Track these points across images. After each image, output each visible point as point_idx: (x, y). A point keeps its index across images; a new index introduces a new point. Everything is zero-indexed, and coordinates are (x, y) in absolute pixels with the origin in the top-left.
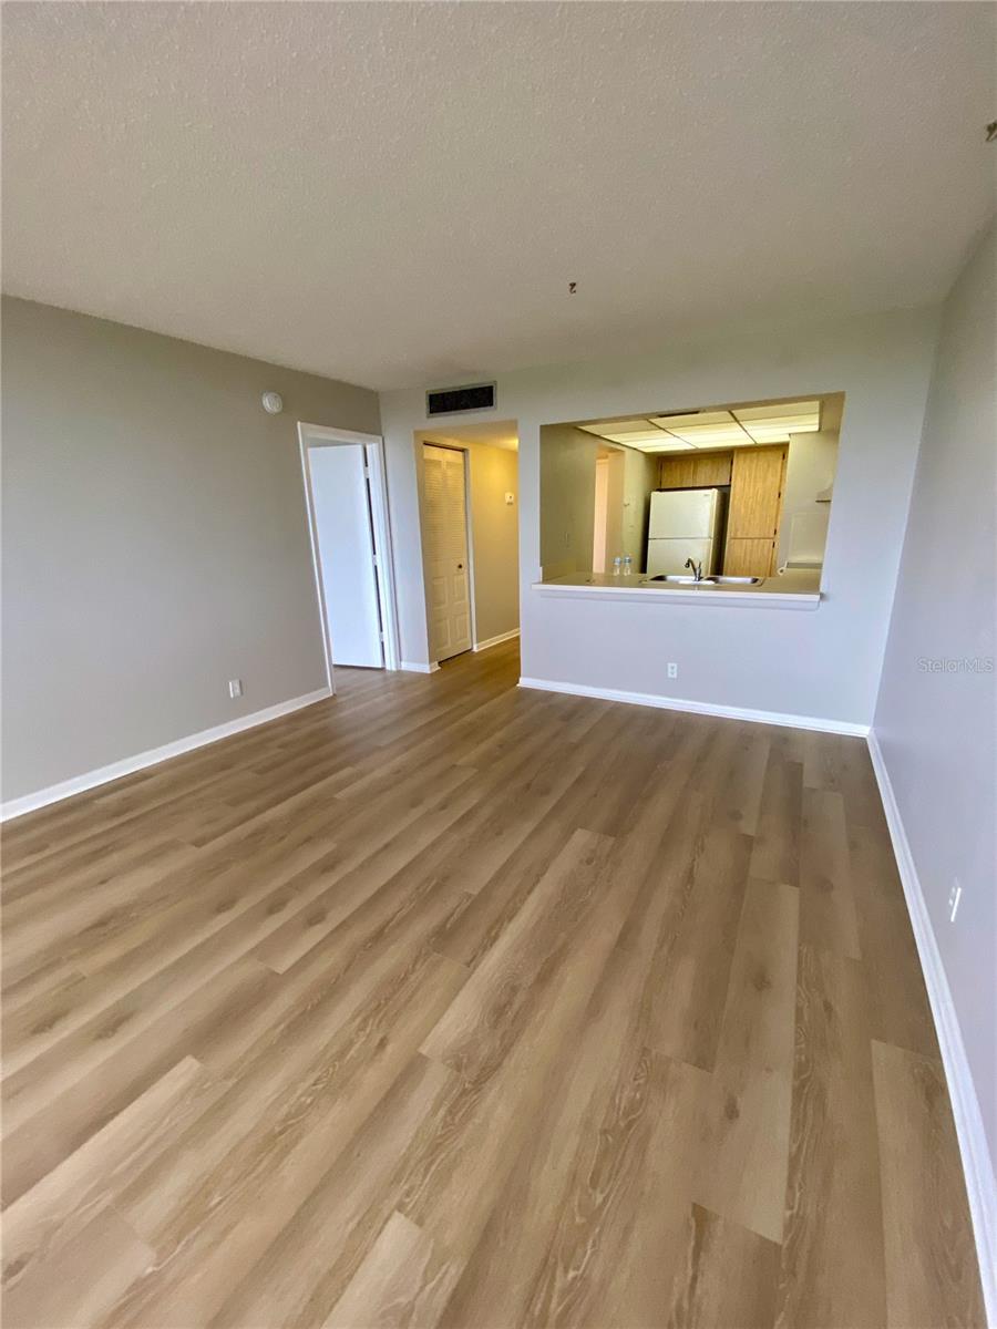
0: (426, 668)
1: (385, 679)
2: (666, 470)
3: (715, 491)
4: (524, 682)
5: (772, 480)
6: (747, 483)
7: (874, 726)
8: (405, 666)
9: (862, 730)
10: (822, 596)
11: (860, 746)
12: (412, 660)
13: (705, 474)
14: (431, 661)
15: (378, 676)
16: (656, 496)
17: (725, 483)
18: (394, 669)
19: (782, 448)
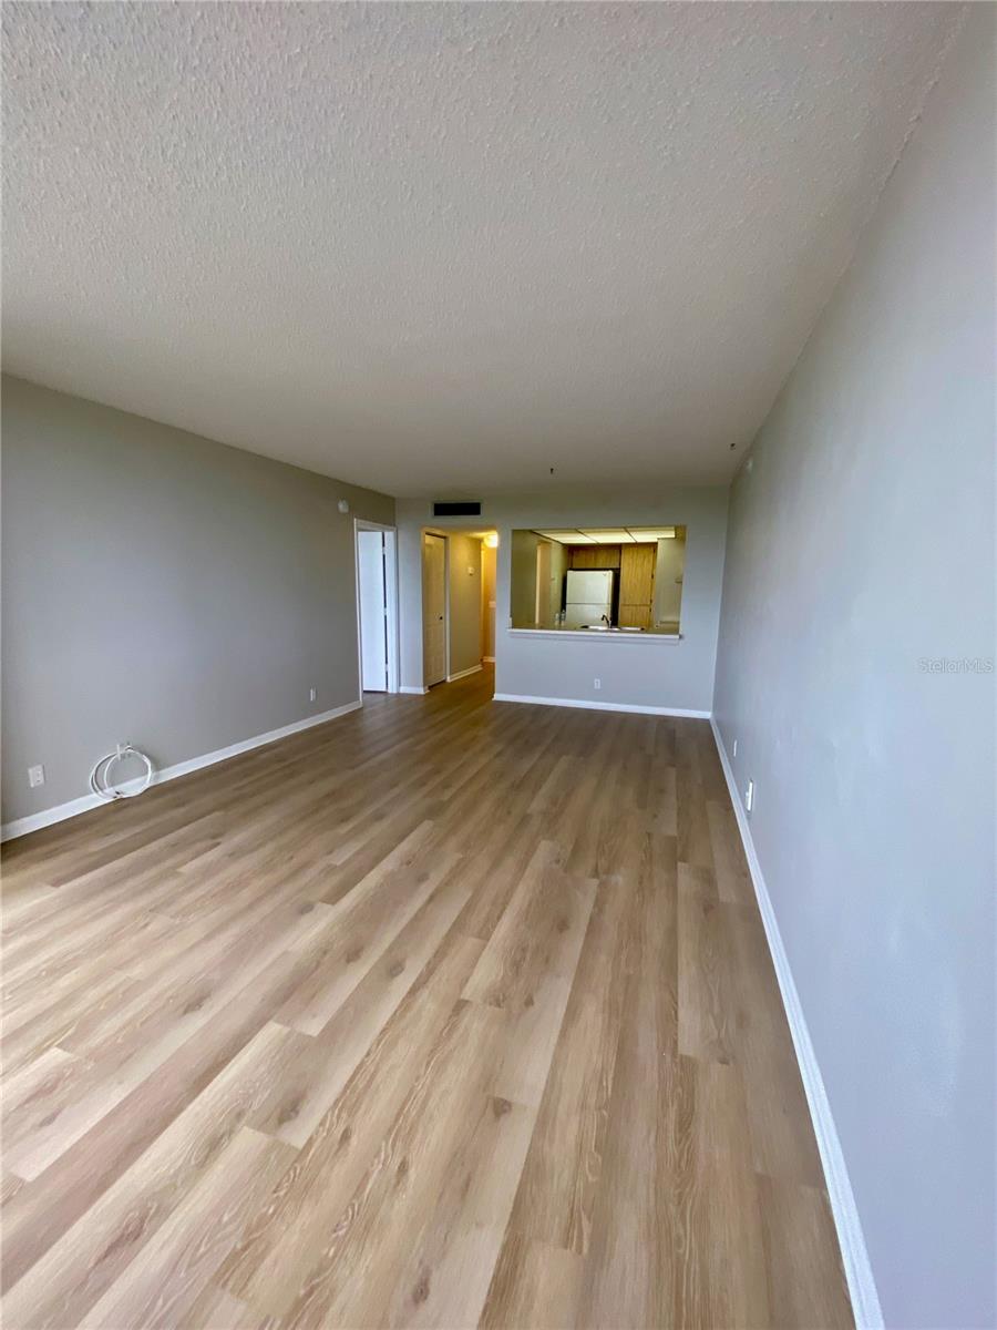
0: (421, 691)
1: (386, 700)
2: (577, 556)
3: (611, 572)
4: (497, 697)
5: (647, 566)
6: (630, 567)
7: (714, 711)
8: (403, 690)
9: (708, 715)
10: (681, 637)
11: (706, 722)
12: (407, 685)
13: (602, 560)
14: (424, 685)
15: (382, 697)
16: (570, 573)
17: (616, 566)
18: (395, 692)
19: (654, 545)
